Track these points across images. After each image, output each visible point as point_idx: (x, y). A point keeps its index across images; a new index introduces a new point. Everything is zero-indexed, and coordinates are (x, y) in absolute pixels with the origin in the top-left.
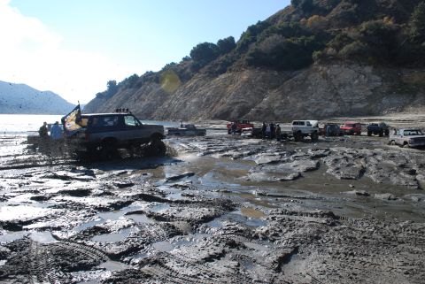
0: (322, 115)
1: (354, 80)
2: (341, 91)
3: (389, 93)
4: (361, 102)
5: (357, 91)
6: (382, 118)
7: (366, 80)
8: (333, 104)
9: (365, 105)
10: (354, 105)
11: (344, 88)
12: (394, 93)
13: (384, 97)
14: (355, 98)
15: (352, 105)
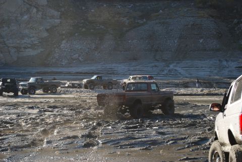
1: (22, 14)
2: (4, 31)
4: (33, 46)
5: (27, 31)
6: (60, 70)
7: (40, 15)
9: (39, 51)
10: (22, 51)
11: (9, 27)
12: (77, 34)
13: (63, 40)
14: (25, 41)
15: (20, 51)
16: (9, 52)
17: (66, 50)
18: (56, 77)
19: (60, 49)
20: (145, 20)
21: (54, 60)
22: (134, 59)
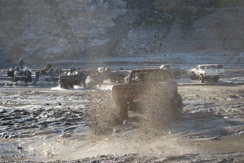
0: (45, 57)
1: (89, 5)
2: (72, 22)
3: (137, 24)
4: (100, 37)
5: (94, 21)
6: (127, 60)
7: (106, 5)
8: (61, 40)
9: (106, 41)
10: (90, 42)
11: (76, 18)
12: (143, 24)
13: (130, 29)
14: (92, 31)
15: (88, 42)
16: (77, 43)
17: (133, 39)
18: (123, 67)
19: (127, 39)
20: (213, 8)
21: (121, 50)
22: (203, 48)
